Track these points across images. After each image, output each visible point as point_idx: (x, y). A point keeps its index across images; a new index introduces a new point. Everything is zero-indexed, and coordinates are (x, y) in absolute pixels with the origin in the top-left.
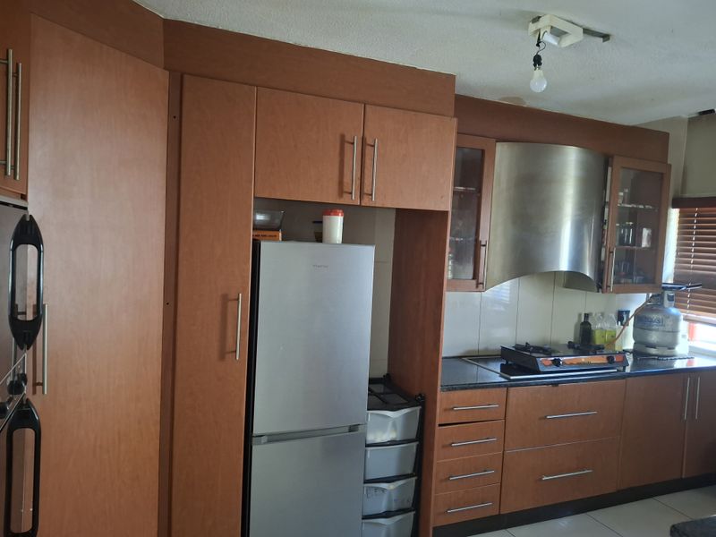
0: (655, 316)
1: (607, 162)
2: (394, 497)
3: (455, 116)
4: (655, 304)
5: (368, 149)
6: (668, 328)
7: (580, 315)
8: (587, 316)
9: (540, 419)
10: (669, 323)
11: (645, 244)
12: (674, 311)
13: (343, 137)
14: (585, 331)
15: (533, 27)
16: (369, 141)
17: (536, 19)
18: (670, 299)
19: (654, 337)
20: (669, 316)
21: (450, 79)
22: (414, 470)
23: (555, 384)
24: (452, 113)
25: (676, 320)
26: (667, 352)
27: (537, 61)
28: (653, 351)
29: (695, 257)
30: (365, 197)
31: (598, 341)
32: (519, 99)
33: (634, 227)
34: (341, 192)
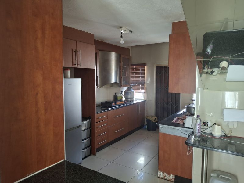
0: (129, 92)
1: (120, 56)
2: (86, 144)
3: (94, 45)
4: (129, 89)
5: (78, 53)
6: (132, 94)
7: (114, 93)
8: (116, 93)
9: (114, 118)
10: (132, 93)
11: (127, 75)
12: (133, 90)
13: (72, 50)
14: (116, 97)
15: (120, 29)
16: (78, 51)
17: (121, 28)
18: (132, 88)
19: (129, 97)
20: (132, 91)
21: (92, 35)
22: (90, 136)
23: (116, 109)
24: (94, 44)
25: (133, 92)
26: (132, 100)
27: (122, 37)
28: (129, 100)
29: (135, 78)
30: (78, 66)
31: (119, 99)
32: (103, 40)
33: (124, 71)
34: (73, 65)
